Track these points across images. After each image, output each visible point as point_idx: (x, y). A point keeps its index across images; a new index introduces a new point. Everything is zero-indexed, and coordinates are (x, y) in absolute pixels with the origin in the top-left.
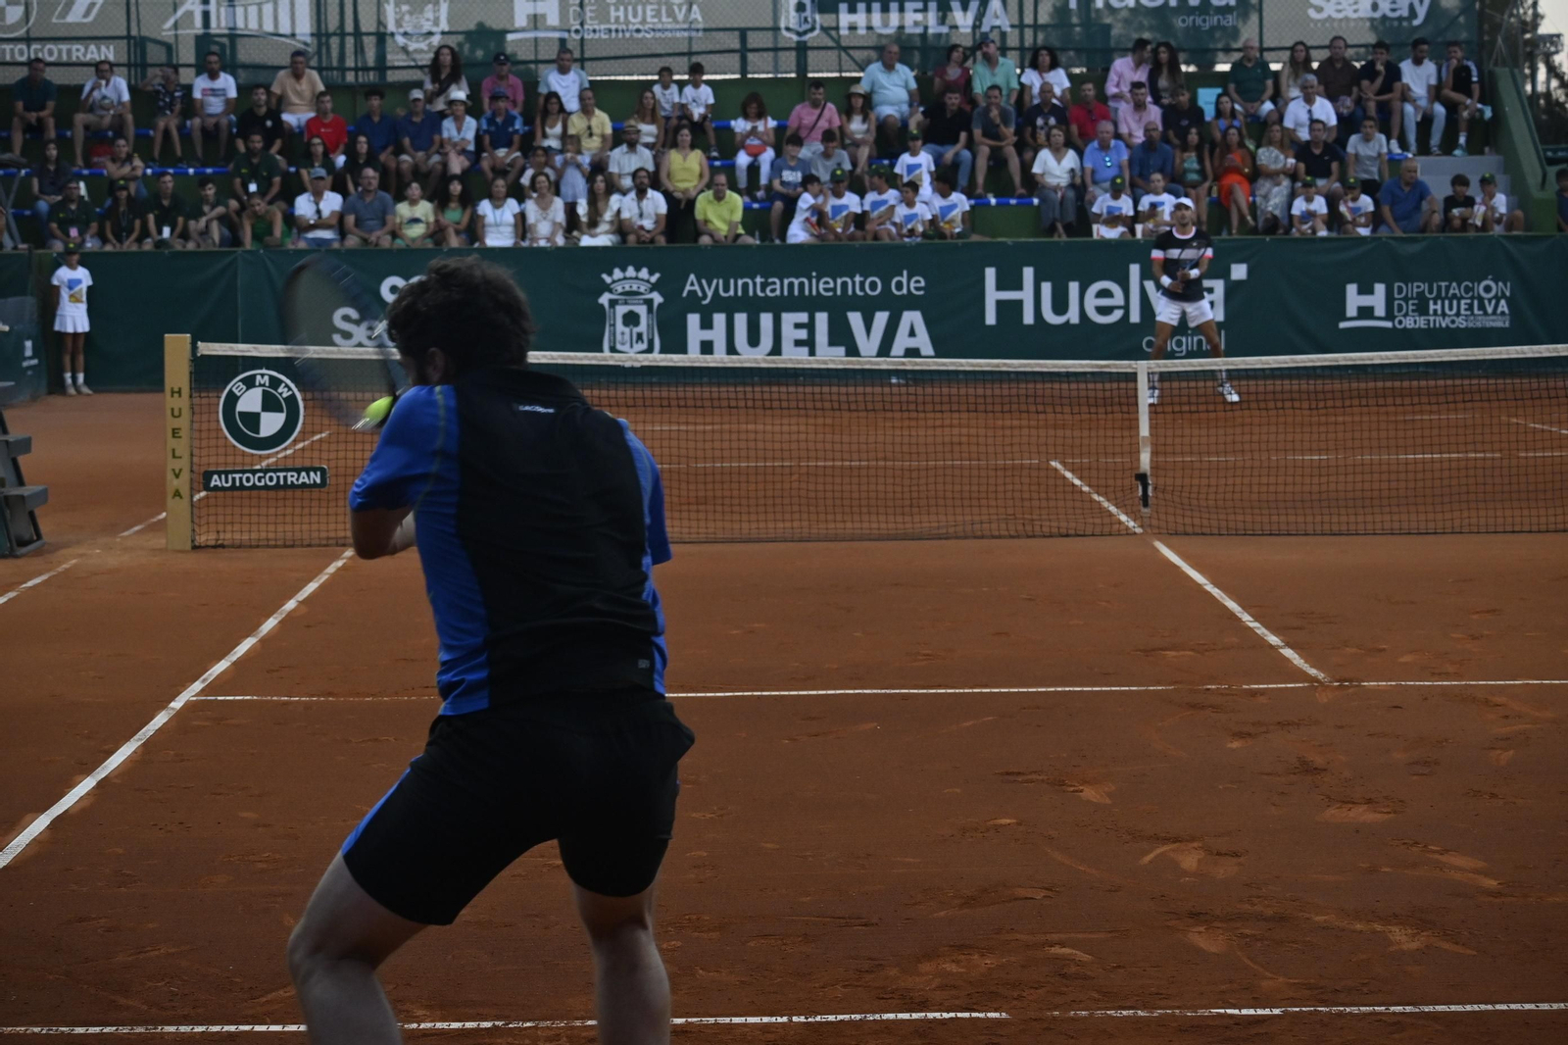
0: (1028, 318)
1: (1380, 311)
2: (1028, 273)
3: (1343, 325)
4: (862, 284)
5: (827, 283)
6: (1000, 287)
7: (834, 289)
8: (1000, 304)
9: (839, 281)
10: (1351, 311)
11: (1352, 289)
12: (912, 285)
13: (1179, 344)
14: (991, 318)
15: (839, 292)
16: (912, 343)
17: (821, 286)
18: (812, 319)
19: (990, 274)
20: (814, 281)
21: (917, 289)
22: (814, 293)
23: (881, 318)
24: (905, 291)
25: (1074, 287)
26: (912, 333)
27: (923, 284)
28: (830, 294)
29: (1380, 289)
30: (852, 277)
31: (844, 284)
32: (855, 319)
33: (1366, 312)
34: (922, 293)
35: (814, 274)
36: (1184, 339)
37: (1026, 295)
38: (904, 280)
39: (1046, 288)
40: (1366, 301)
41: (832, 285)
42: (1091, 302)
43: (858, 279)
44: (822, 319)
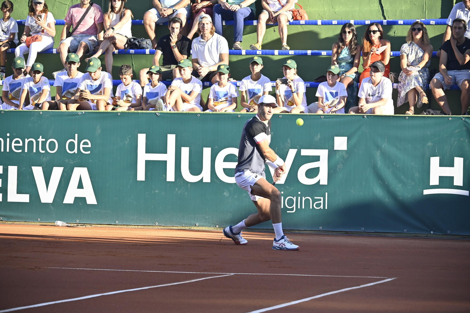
0: (171, 177)
1: (459, 181)
2: (171, 139)
3: (426, 192)
4: (44, 143)
5: (17, 142)
6: (148, 150)
7: (23, 148)
8: (148, 163)
9: (27, 141)
10: (434, 181)
11: (435, 161)
12: (81, 146)
13: (291, 202)
14: (141, 176)
15: (26, 151)
16: (80, 193)
17: (13, 145)
18: (6, 171)
19: (142, 138)
20: (8, 139)
21: (85, 149)
22: (8, 150)
23: (57, 172)
24: (76, 151)
25: (207, 152)
26: (80, 186)
27: (90, 146)
28: (20, 151)
29: (459, 162)
30: (36, 139)
31: (30, 143)
32: (38, 172)
33: (445, 181)
34: (89, 152)
35: (8, 135)
36: (295, 200)
37: (169, 157)
38: (76, 142)
39: (185, 151)
40: (447, 172)
41: (21, 144)
42: (220, 165)
43: (40, 140)
44: (13, 171)
